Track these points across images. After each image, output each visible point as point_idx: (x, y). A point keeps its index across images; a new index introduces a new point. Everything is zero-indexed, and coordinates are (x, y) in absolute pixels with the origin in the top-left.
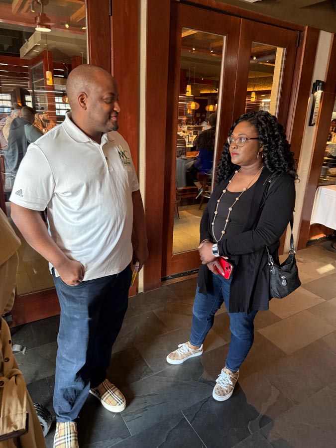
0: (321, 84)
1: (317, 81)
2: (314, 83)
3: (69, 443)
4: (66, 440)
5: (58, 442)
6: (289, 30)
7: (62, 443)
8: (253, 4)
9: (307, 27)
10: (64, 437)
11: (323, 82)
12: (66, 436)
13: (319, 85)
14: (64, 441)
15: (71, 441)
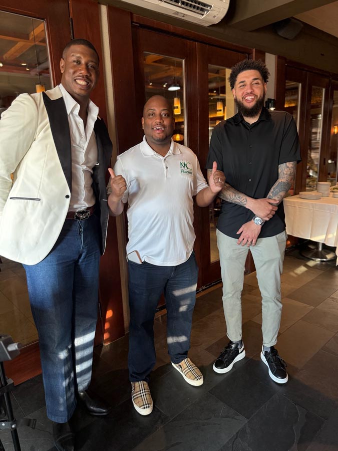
0: (272, 102)
1: (268, 99)
2: (266, 102)
3: (145, 396)
4: (142, 394)
5: (135, 396)
6: (239, 54)
7: (139, 397)
8: (208, 28)
9: (254, 50)
10: (140, 392)
11: (274, 100)
12: (142, 392)
13: (270, 102)
14: (140, 395)
15: (145, 394)
